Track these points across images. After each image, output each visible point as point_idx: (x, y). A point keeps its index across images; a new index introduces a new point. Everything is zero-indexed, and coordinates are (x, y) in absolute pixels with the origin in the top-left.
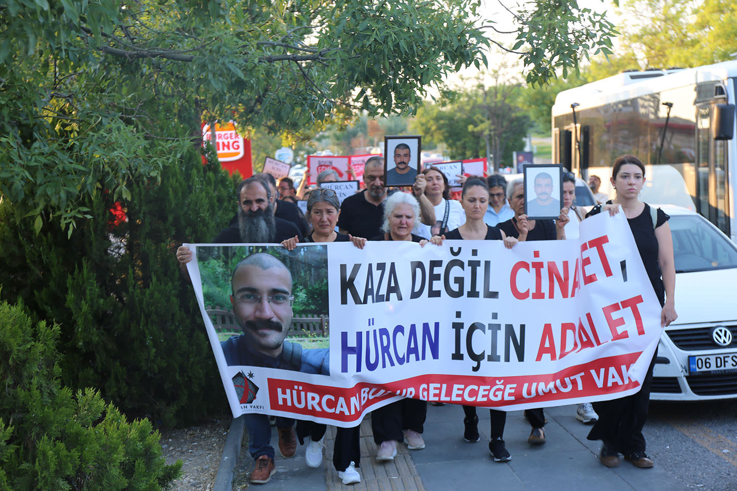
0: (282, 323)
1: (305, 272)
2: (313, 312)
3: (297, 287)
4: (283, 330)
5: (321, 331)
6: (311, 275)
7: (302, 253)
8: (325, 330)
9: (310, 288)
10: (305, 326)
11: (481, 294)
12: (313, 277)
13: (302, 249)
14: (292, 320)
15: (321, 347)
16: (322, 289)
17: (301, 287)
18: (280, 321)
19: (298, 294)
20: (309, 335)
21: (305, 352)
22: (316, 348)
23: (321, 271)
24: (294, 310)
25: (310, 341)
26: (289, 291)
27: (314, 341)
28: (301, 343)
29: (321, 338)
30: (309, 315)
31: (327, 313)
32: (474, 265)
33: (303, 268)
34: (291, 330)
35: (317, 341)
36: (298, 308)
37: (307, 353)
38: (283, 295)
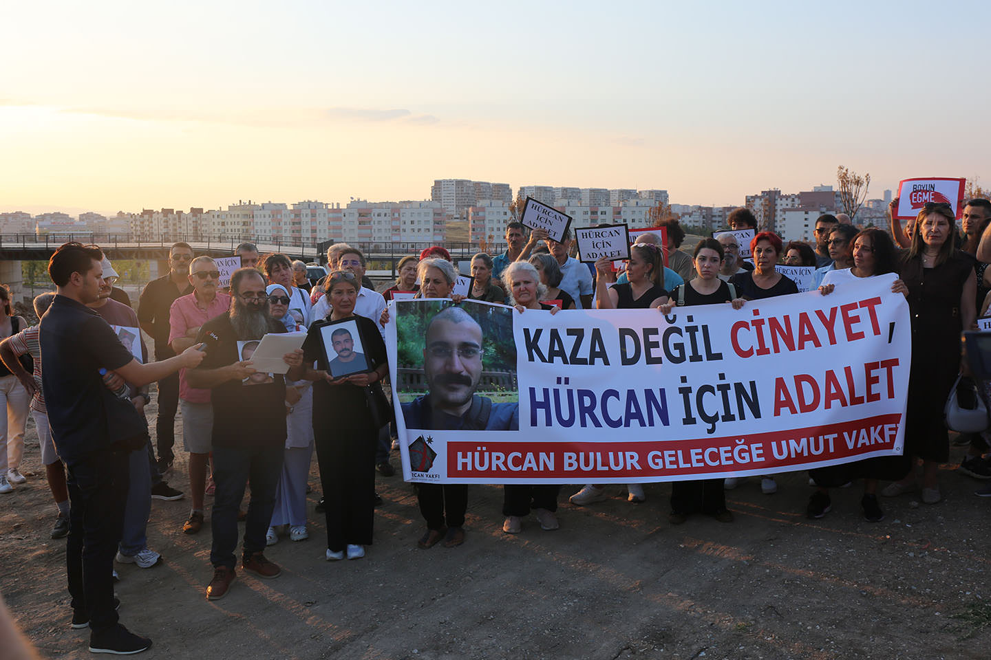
0: (471, 377)
1: (494, 329)
2: (502, 367)
3: (487, 342)
4: (472, 384)
5: (510, 385)
6: (499, 332)
7: (491, 312)
8: (514, 385)
9: (500, 343)
10: (494, 380)
11: (704, 357)
12: (501, 335)
13: (491, 309)
14: (482, 373)
15: (510, 401)
17: (491, 342)
18: (469, 375)
20: (498, 389)
21: (496, 405)
22: (504, 402)
24: (483, 364)
25: (499, 396)
26: (479, 345)
27: (502, 395)
28: (490, 397)
29: (510, 393)
30: (498, 369)
31: (515, 368)
32: (692, 330)
33: (491, 326)
35: (506, 395)
36: (487, 361)
37: (497, 407)
38: (473, 348)
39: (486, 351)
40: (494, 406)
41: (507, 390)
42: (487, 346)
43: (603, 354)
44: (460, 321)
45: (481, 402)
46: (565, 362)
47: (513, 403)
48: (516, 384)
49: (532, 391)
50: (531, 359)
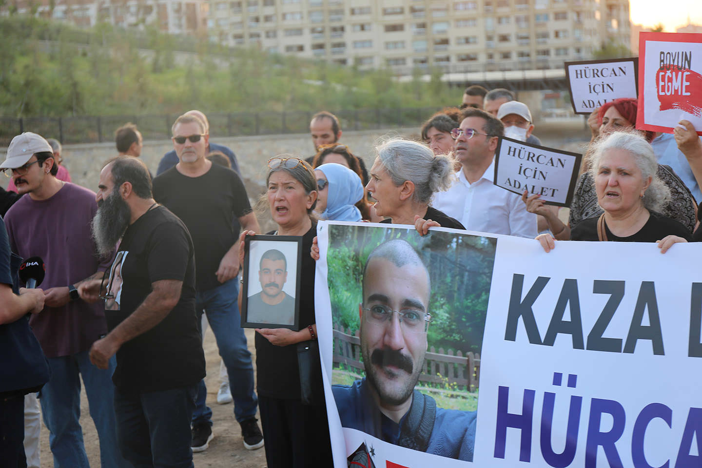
0: (412, 359)
1: (453, 277)
2: (456, 346)
3: (437, 300)
4: (414, 371)
5: (466, 381)
6: (462, 282)
7: (454, 245)
8: (473, 380)
9: (458, 305)
10: (442, 369)
12: (464, 287)
13: (455, 240)
14: (426, 355)
15: (464, 409)
16: (477, 308)
17: (442, 301)
19: (437, 312)
20: (447, 385)
21: (442, 412)
22: (455, 408)
23: (479, 279)
24: (429, 339)
25: (447, 396)
27: (452, 396)
28: (435, 398)
29: (464, 393)
30: (450, 350)
31: (478, 351)
33: (450, 270)
34: (424, 373)
35: (457, 396)
36: (435, 336)
37: (443, 416)
38: (417, 311)
39: (434, 316)
40: (439, 413)
41: (460, 388)
42: (436, 308)
43: (654, 334)
44: (403, 264)
45: (422, 406)
46: (578, 344)
47: (467, 412)
48: (477, 378)
49: (503, 393)
50: (511, 335)
